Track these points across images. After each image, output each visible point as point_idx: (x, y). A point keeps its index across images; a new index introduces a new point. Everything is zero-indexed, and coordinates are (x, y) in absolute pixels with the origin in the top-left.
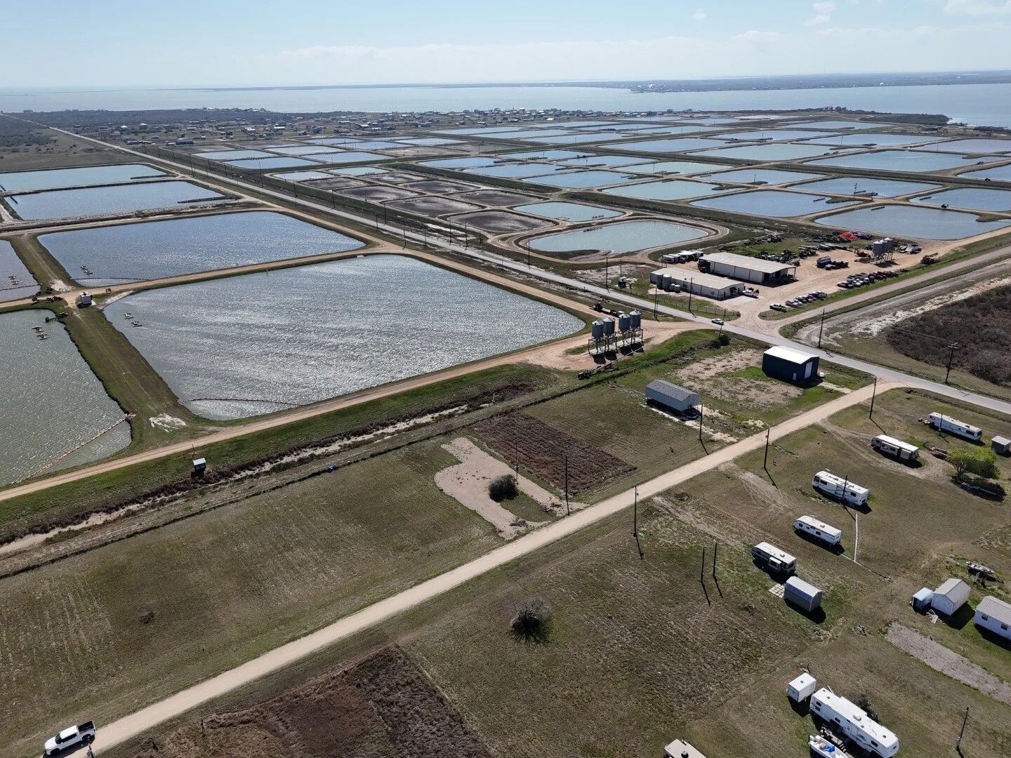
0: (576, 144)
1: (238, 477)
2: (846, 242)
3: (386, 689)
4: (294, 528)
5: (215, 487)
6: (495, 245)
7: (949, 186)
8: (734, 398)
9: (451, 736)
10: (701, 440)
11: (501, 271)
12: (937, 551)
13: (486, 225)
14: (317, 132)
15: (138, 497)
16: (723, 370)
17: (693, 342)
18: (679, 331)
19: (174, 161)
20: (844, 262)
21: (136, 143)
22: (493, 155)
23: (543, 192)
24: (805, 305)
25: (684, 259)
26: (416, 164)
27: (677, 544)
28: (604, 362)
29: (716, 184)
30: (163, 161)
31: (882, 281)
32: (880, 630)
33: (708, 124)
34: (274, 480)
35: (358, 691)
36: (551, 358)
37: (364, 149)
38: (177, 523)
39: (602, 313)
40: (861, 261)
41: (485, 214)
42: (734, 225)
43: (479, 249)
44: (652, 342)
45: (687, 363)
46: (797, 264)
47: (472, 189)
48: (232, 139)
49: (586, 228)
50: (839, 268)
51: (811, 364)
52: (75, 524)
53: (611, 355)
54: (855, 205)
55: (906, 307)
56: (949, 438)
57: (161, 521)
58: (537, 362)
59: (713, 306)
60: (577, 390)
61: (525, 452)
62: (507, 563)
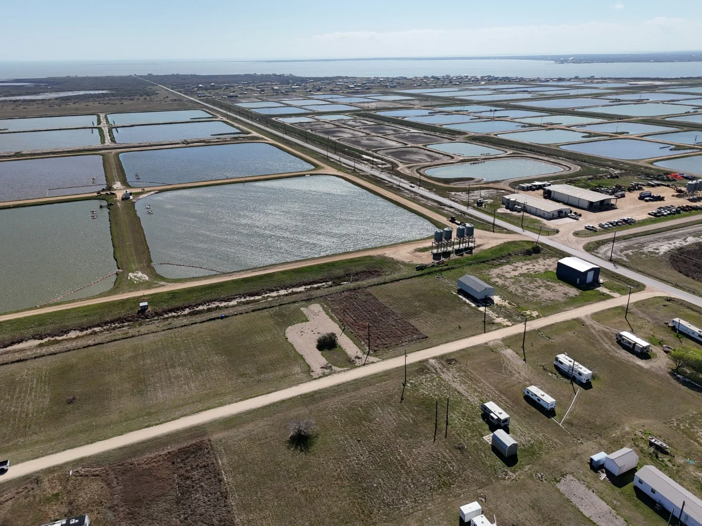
1: (166, 316)
2: (671, 181)
3: (189, 468)
4: (183, 354)
5: (149, 321)
6: (401, 172)
8: (525, 293)
9: (215, 506)
10: (484, 321)
11: (397, 190)
12: (631, 425)
13: (403, 157)
14: (319, 90)
15: (102, 323)
16: (526, 272)
17: (512, 249)
18: (506, 241)
19: (222, 109)
20: (661, 196)
21: (203, 96)
22: (430, 108)
23: (453, 134)
24: (614, 227)
25: (534, 188)
26: (375, 114)
27: (431, 395)
28: (440, 259)
29: (587, 133)
30: (215, 108)
31: (687, 213)
32: (555, 479)
33: (602, 88)
34: (185, 321)
35: (171, 467)
36: (403, 254)
37: (344, 102)
38: (115, 342)
39: (454, 224)
40: (677, 196)
41: (406, 149)
42: (586, 165)
43: (389, 173)
44: (482, 248)
45: (502, 264)
46: (623, 196)
47: (405, 131)
48: (263, 94)
49: (472, 162)
50: (656, 201)
51: (593, 272)
52: (60, 336)
53: (447, 254)
54: (692, 152)
56: (684, 339)
57: (108, 340)
58: (391, 256)
59: (541, 223)
60: (411, 277)
61: (355, 318)
62: (305, 394)
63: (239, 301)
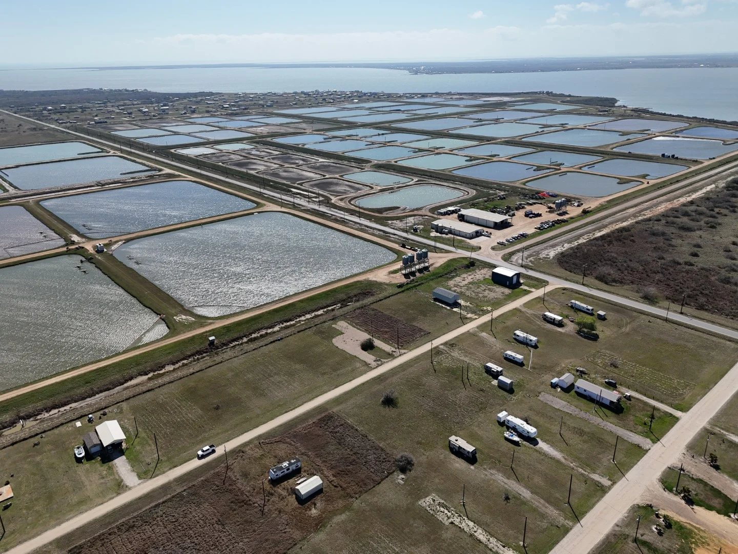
0: (376, 123)
1: (232, 345)
2: (542, 199)
3: (333, 428)
4: (270, 367)
5: (222, 350)
6: (338, 205)
7: (607, 157)
8: (477, 295)
9: (363, 442)
10: (461, 318)
11: (343, 222)
12: (565, 363)
13: (328, 189)
14: (193, 112)
15: (186, 357)
16: (472, 280)
17: (456, 265)
18: (449, 258)
20: (539, 213)
21: (65, 123)
22: (322, 133)
23: (361, 163)
24: (516, 241)
25: (449, 212)
26: (271, 141)
27: (451, 366)
28: (410, 278)
30: (93, 139)
31: (559, 225)
32: (536, 395)
34: (252, 346)
35: (321, 429)
36: (381, 276)
38: (212, 368)
39: (405, 249)
40: (549, 212)
41: (326, 180)
42: (478, 188)
43: (327, 207)
44: (434, 266)
45: (453, 277)
46: (514, 215)
47: (313, 160)
49: (390, 191)
50: (536, 217)
51: (516, 276)
52: (159, 371)
53: (413, 274)
54: (550, 172)
55: (569, 241)
56: (579, 312)
57: (203, 367)
58: (374, 279)
59: (466, 242)
60: (397, 294)
61: (375, 327)
62: (375, 378)
63: (280, 327)
